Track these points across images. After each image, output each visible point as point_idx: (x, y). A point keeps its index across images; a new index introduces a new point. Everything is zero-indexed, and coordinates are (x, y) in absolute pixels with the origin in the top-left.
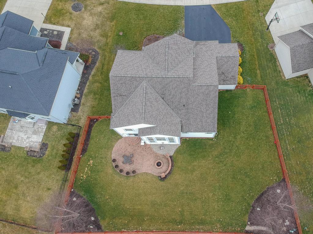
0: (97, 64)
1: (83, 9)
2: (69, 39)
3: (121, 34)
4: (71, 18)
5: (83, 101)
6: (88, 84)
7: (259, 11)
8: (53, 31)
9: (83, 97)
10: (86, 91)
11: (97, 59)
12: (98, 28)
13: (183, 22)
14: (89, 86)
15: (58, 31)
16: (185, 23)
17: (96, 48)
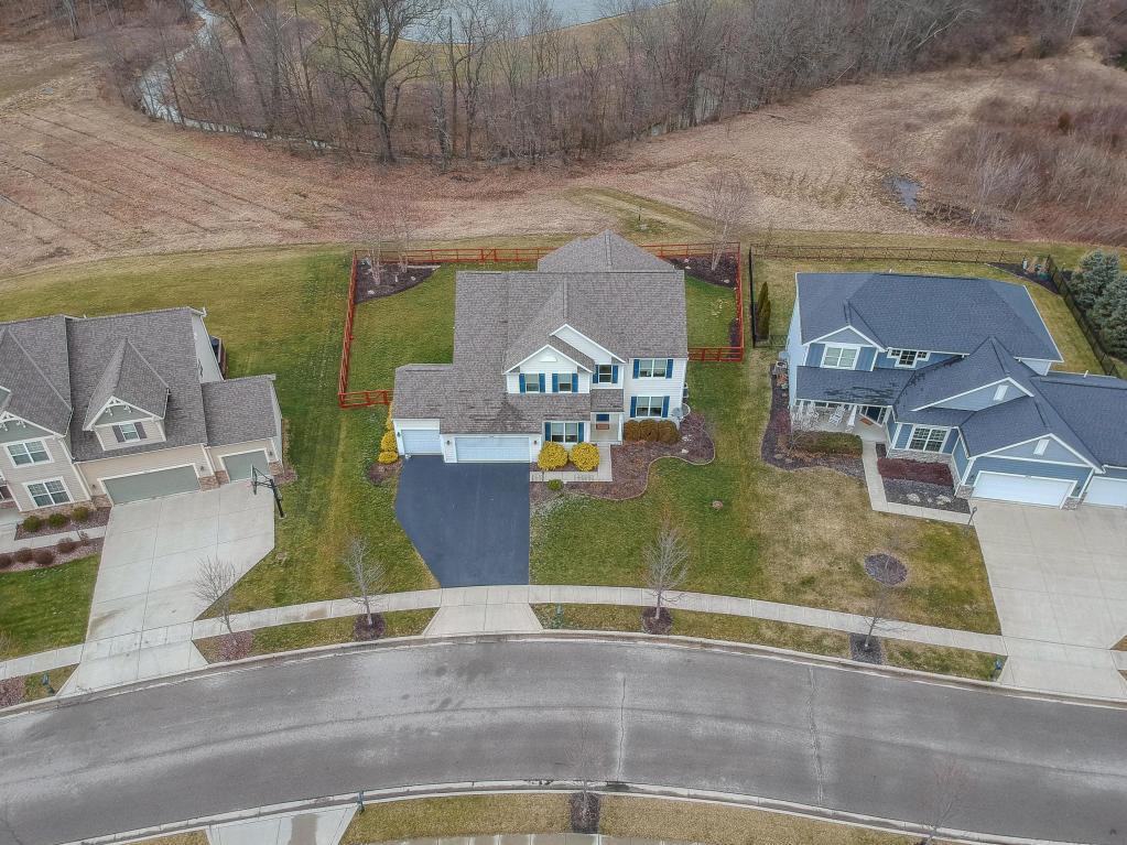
0: (760, 439)
1: (863, 563)
2: (862, 484)
3: (716, 504)
4: (888, 535)
5: (768, 381)
6: (769, 405)
7: (287, 564)
8: (923, 504)
9: (770, 385)
10: (769, 394)
11: (764, 449)
12: (790, 513)
13: (533, 535)
14: (767, 402)
15: (906, 502)
16: (528, 533)
17: (779, 470)
